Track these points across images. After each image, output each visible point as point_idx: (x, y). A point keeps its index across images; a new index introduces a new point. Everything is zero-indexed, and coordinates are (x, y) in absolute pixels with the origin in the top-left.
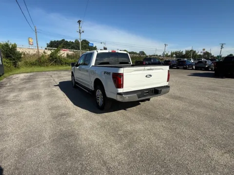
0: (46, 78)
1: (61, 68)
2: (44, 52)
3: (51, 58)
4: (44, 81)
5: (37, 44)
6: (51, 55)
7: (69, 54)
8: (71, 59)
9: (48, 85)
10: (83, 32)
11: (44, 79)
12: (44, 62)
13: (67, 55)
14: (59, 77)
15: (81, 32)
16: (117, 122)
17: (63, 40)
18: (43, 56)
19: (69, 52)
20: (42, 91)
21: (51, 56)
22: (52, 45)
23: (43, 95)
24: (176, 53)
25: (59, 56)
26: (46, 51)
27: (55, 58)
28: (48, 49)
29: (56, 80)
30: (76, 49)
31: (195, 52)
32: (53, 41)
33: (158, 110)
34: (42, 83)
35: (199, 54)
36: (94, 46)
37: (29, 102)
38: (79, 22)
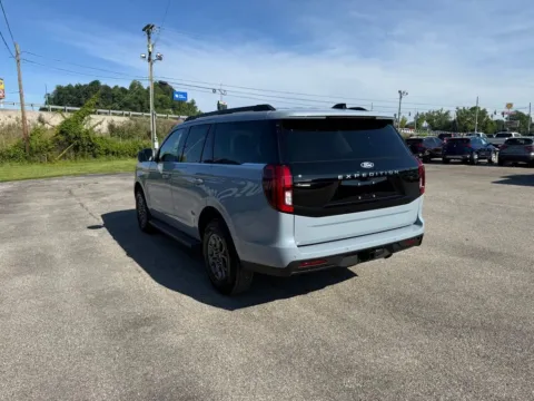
0: (55, 198)
1: (93, 165)
2: (41, 120)
3: (62, 138)
4: (51, 208)
5: (21, 96)
6: (63, 130)
7: (117, 125)
8: (124, 138)
9: (67, 221)
10: (160, 58)
11: (49, 202)
12: (39, 151)
13: (111, 127)
14: (96, 195)
15: (154, 58)
16: (324, 344)
17: (96, 83)
18: (37, 131)
19: (116, 119)
20: (53, 242)
21: (62, 132)
22: (62, 98)
23: (59, 256)
24: (429, 118)
25: (87, 132)
26: (46, 115)
27: (76, 138)
28: (53, 110)
29: (90, 204)
30: (134, 110)
31: (484, 112)
32: (65, 85)
33: (441, 298)
34: (47, 216)
35: (496, 118)
36: (189, 100)
37: (18, 282)
38: (148, 29)
